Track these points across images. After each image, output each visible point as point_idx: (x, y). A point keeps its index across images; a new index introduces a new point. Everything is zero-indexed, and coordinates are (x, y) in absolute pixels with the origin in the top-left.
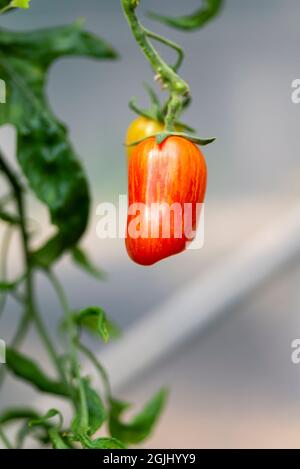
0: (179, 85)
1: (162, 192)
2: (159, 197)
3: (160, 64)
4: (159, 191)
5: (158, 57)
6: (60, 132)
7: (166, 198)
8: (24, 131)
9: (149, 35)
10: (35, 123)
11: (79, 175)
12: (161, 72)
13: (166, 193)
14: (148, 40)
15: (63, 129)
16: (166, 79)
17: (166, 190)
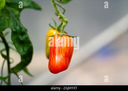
0: (65, 20)
1: (62, 51)
2: (60, 53)
3: (59, 13)
4: (60, 51)
5: (59, 11)
6: (25, 31)
7: (63, 53)
8: (14, 30)
9: (57, 4)
10: (18, 28)
11: (31, 45)
12: (60, 15)
13: (63, 52)
14: (57, 6)
15: (26, 30)
16: (61, 18)
17: (63, 51)
